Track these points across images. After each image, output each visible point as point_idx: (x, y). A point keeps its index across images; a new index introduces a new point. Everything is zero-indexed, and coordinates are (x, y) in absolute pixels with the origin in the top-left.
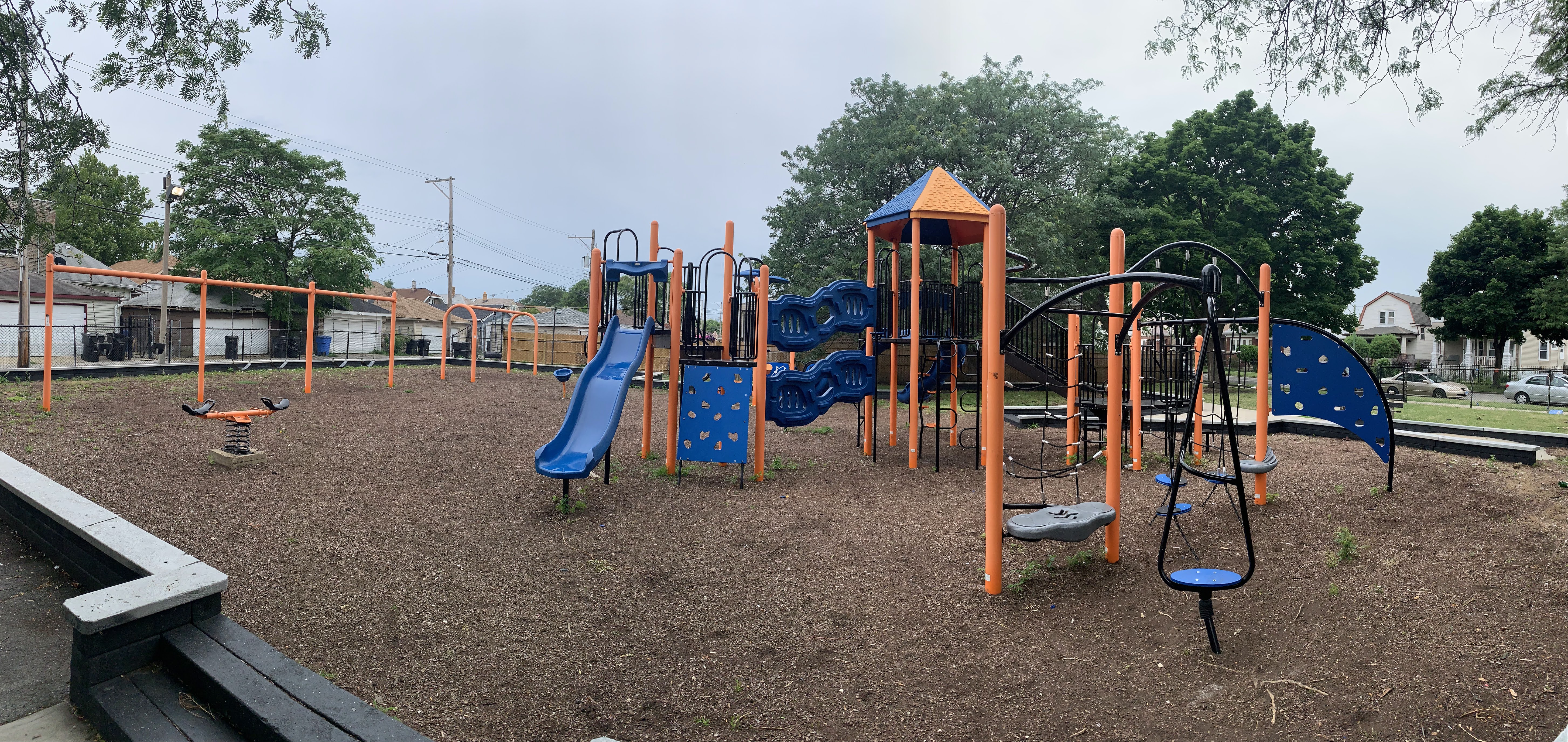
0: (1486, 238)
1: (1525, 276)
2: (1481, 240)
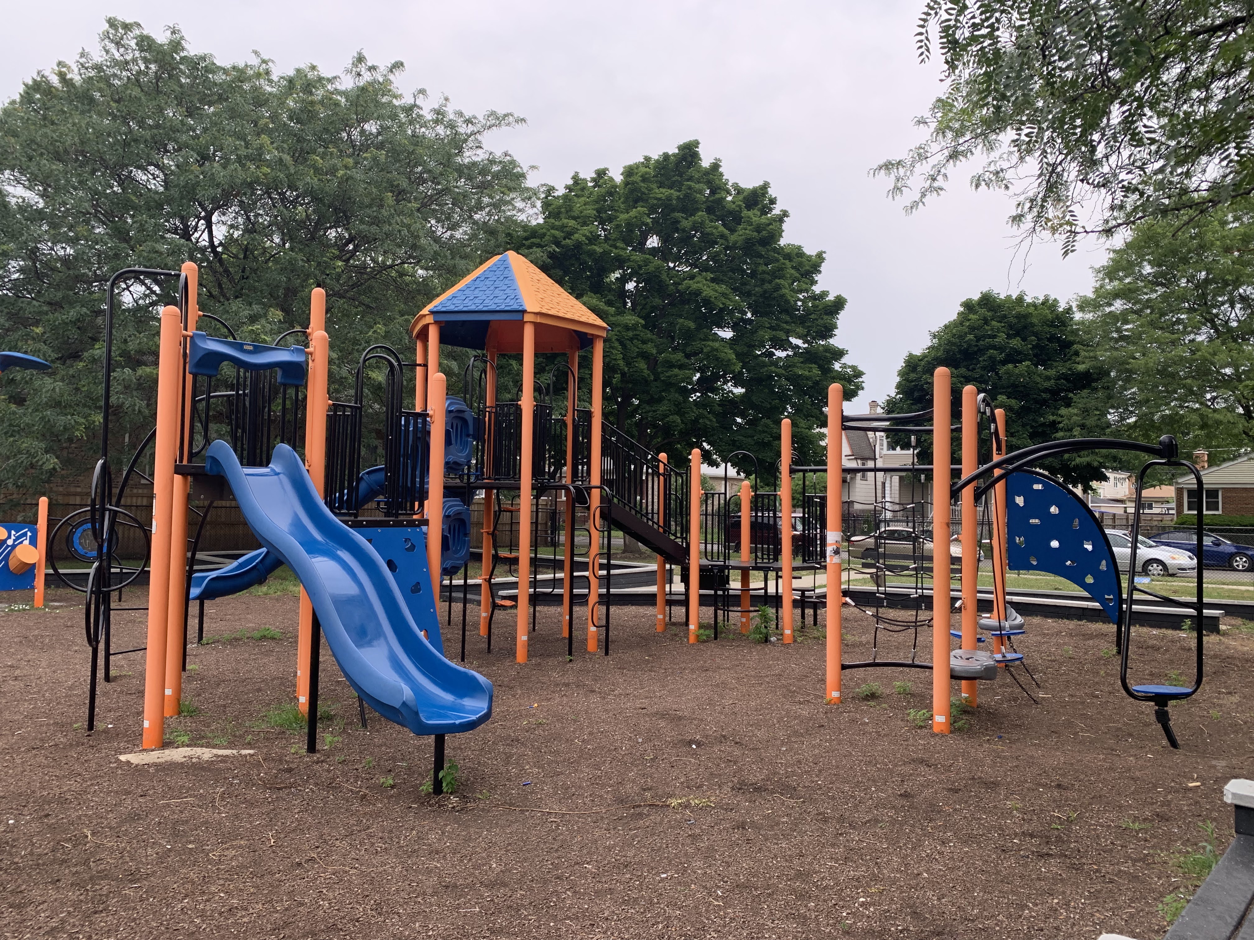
0: (984, 337)
1: (1046, 390)
2: (978, 339)
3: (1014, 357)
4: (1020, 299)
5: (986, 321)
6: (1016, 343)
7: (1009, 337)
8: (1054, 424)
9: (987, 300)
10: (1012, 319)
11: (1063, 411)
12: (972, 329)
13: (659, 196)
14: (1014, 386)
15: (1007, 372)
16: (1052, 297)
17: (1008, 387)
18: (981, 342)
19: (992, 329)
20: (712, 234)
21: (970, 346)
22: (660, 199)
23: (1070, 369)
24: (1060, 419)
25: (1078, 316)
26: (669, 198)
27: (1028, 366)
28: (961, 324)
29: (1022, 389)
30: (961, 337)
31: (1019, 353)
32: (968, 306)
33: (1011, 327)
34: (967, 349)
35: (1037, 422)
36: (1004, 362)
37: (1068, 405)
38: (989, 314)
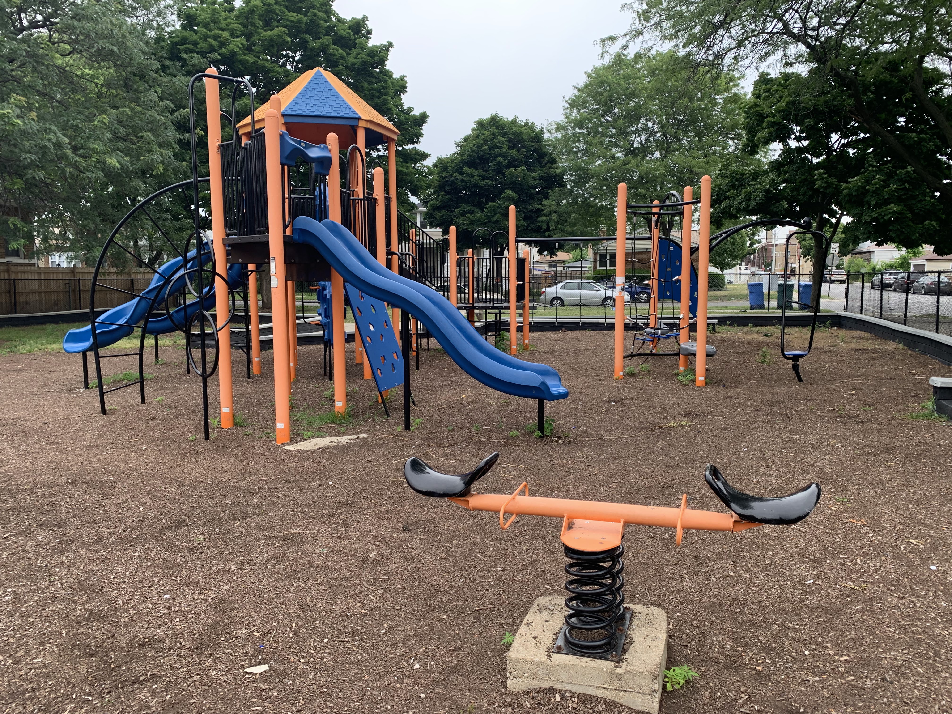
1: (532, 187)
3: (513, 163)
4: (514, 122)
5: (494, 135)
6: (514, 152)
7: (511, 148)
8: (539, 210)
9: (494, 121)
10: (511, 136)
11: (545, 202)
12: (486, 141)
13: (292, 19)
14: (514, 183)
15: (510, 174)
16: (531, 121)
17: (510, 184)
18: (492, 152)
19: (499, 142)
20: (335, 55)
21: (485, 153)
22: (292, 21)
23: (546, 173)
24: (543, 208)
25: (546, 136)
26: (300, 21)
27: (523, 170)
28: (478, 137)
29: (518, 186)
30: (479, 147)
31: (515, 160)
32: (481, 124)
33: (510, 140)
34: (482, 156)
35: (527, 209)
36: (507, 167)
37: (547, 198)
38: (497, 131)
